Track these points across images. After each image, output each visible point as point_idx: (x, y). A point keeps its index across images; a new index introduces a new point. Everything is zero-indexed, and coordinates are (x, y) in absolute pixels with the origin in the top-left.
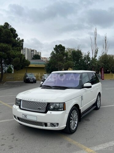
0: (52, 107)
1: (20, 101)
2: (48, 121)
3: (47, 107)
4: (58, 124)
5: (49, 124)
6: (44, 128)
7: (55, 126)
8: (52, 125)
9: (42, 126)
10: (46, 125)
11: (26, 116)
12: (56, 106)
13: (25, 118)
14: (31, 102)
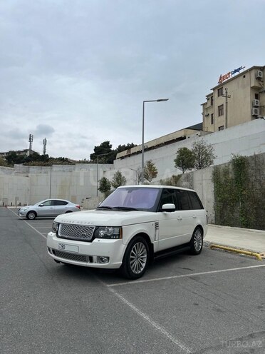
0: (102, 233)
1: (58, 225)
2: (94, 253)
3: (95, 233)
4: (108, 258)
5: (95, 258)
6: (89, 264)
7: (104, 262)
8: (101, 259)
9: (85, 261)
10: (91, 259)
11: (63, 246)
12: (108, 231)
13: (62, 250)
14: (73, 225)
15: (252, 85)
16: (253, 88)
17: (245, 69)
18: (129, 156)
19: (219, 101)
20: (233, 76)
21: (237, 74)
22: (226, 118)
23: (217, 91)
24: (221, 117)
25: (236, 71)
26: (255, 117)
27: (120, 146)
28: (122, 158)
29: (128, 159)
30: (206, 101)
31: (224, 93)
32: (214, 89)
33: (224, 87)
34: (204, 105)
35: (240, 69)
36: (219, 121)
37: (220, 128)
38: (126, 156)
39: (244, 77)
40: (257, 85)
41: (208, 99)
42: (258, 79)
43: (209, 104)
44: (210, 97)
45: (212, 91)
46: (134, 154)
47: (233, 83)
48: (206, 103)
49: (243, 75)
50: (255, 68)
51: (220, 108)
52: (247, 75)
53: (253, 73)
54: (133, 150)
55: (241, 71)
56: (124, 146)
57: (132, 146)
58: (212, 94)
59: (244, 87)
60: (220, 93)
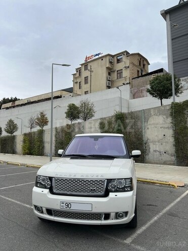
2: (112, 210)
4: (126, 213)
5: (113, 215)
8: (118, 216)
9: (100, 219)
11: (68, 205)
12: (121, 183)
13: (68, 210)
14: (74, 179)
15: (107, 66)
16: (108, 68)
17: (103, 55)
18: (14, 107)
19: (85, 74)
20: (95, 58)
21: (97, 57)
22: (91, 86)
23: (84, 66)
24: (87, 85)
25: (96, 55)
26: (109, 87)
27: (4, 99)
28: (7, 108)
29: (13, 110)
30: (76, 72)
31: (89, 68)
32: (82, 65)
33: (89, 65)
34: (74, 75)
35: (99, 54)
36: (85, 87)
37: (86, 93)
38: (10, 107)
39: (102, 60)
40: (110, 67)
41: (77, 71)
42: (111, 62)
43: (78, 75)
44: (79, 70)
45: (81, 66)
46: (18, 106)
47: (95, 63)
48: (76, 74)
49: (102, 58)
50: (109, 55)
51: (86, 78)
52: (104, 59)
53: (108, 58)
54: (17, 103)
55: (100, 56)
56: (8, 99)
57: (16, 99)
58: (80, 68)
59: (102, 66)
60: (86, 69)
